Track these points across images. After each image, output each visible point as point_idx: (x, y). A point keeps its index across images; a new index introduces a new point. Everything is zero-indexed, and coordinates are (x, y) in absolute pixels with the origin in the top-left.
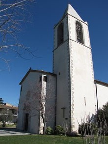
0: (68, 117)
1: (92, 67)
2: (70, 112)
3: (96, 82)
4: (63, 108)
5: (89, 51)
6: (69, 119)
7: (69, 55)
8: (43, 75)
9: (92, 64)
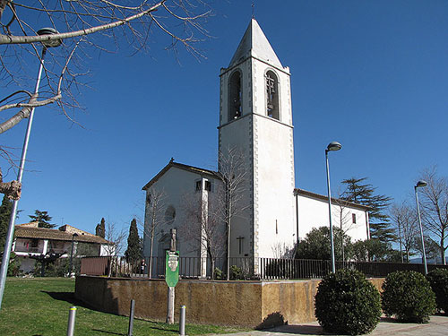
0: (249, 253)
1: (292, 165)
2: (252, 243)
3: (298, 192)
4: (241, 239)
5: (289, 132)
6: (250, 255)
7: (252, 146)
8: (204, 180)
9: (292, 160)
